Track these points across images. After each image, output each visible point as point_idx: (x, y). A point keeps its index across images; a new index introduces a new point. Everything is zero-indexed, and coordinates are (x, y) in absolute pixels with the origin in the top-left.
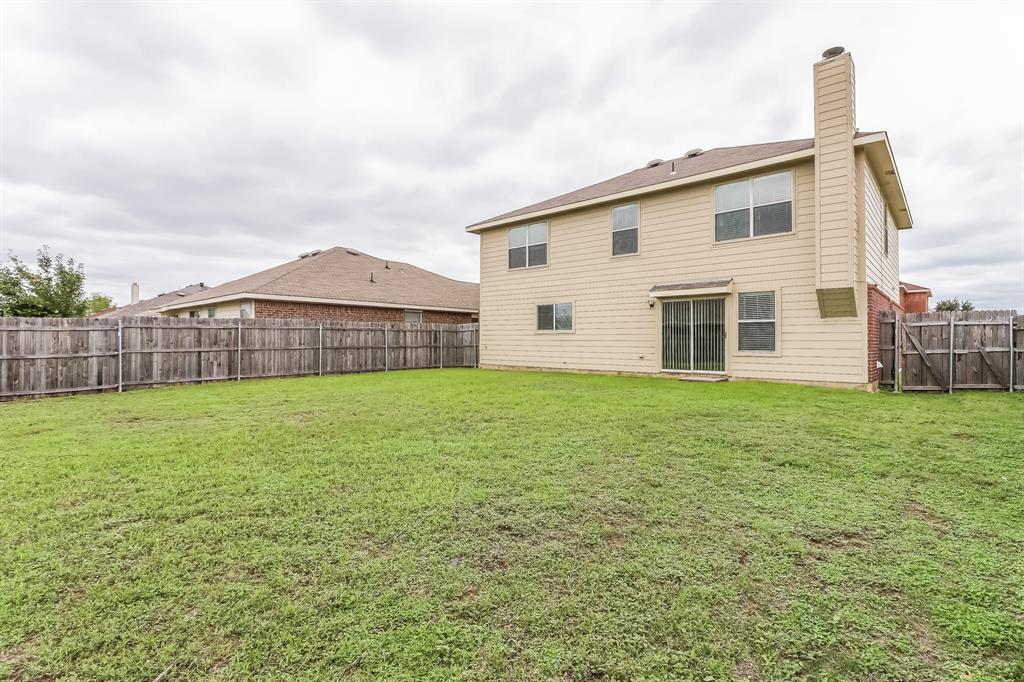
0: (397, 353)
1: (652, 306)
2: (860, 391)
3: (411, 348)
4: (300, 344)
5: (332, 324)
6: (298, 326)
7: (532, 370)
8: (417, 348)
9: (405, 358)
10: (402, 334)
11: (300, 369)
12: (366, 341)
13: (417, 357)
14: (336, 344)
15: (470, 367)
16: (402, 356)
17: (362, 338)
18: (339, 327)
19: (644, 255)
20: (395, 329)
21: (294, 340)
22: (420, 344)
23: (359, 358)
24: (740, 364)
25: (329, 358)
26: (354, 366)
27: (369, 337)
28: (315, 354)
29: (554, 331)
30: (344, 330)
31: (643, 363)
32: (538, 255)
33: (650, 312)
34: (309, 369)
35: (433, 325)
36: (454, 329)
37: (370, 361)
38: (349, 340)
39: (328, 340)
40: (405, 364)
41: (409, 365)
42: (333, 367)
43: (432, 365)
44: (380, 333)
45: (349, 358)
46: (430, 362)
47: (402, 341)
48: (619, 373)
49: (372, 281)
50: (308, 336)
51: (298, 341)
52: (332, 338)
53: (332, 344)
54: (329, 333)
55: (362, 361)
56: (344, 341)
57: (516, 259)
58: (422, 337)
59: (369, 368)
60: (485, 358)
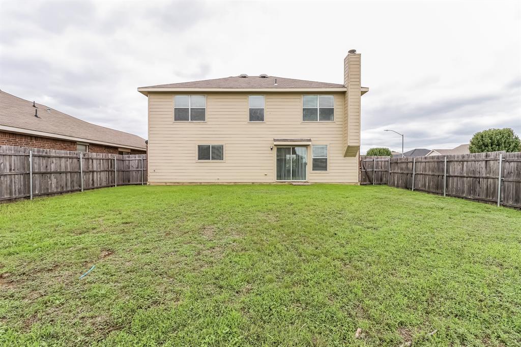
0: (87, 177)
1: (272, 149)
2: (355, 185)
3: (97, 172)
4: (10, 170)
5: (39, 151)
6: (8, 152)
7: (192, 184)
8: (101, 172)
9: (93, 180)
10: (90, 161)
11: (11, 193)
12: (66, 167)
13: (100, 178)
14: (43, 170)
15: (139, 184)
16: (91, 179)
17: (63, 165)
18: (44, 154)
19: (267, 123)
20: (86, 157)
21: (5, 166)
22: (102, 169)
23: (61, 181)
24: (313, 176)
25: (37, 183)
26: (57, 188)
27: (68, 163)
28: (24, 178)
29: (211, 161)
30: (49, 157)
31: (266, 177)
32: (199, 115)
33: (270, 152)
34: (20, 193)
35: (110, 154)
36: (122, 158)
37: (69, 184)
38: (53, 166)
39: (36, 166)
40: (93, 184)
41: (96, 186)
42: (40, 189)
43: (110, 185)
44: (75, 161)
45: (53, 181)
46: (109, 183)
47: (90, 167)
48: (253, 183)
49: (36, 116)
50: (18, 164)
51: (8, 167)
52: (39, 165)
53: (39, 168)
54: (36, 159)
55: (63, 183)
56: (49, 167)
57: (181, 115)
58: (103, 163)
59: (69, 189)
60: (151, 178)
